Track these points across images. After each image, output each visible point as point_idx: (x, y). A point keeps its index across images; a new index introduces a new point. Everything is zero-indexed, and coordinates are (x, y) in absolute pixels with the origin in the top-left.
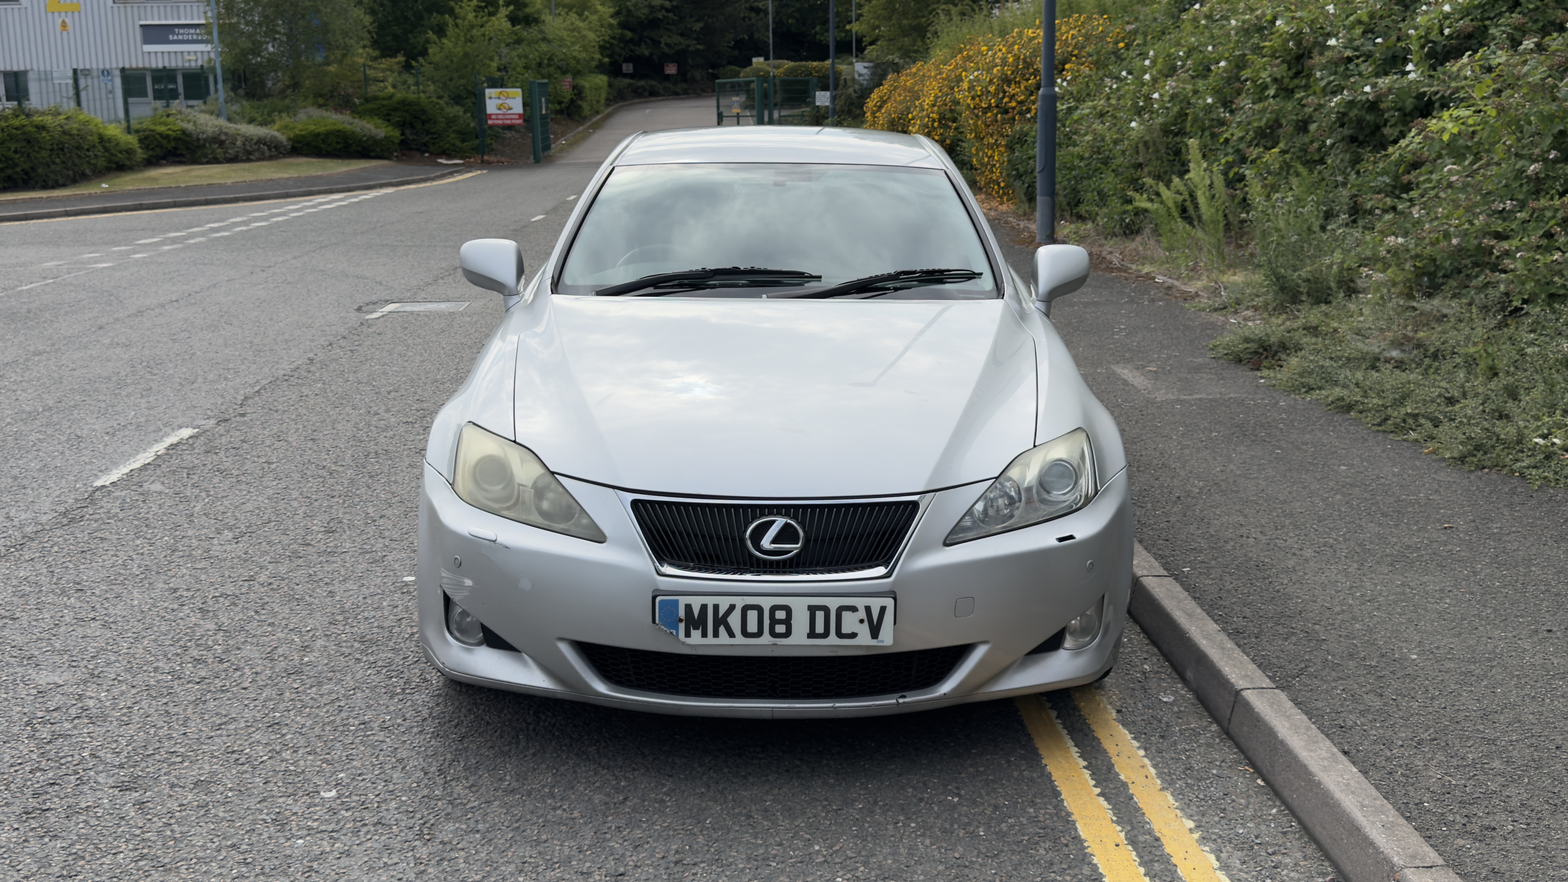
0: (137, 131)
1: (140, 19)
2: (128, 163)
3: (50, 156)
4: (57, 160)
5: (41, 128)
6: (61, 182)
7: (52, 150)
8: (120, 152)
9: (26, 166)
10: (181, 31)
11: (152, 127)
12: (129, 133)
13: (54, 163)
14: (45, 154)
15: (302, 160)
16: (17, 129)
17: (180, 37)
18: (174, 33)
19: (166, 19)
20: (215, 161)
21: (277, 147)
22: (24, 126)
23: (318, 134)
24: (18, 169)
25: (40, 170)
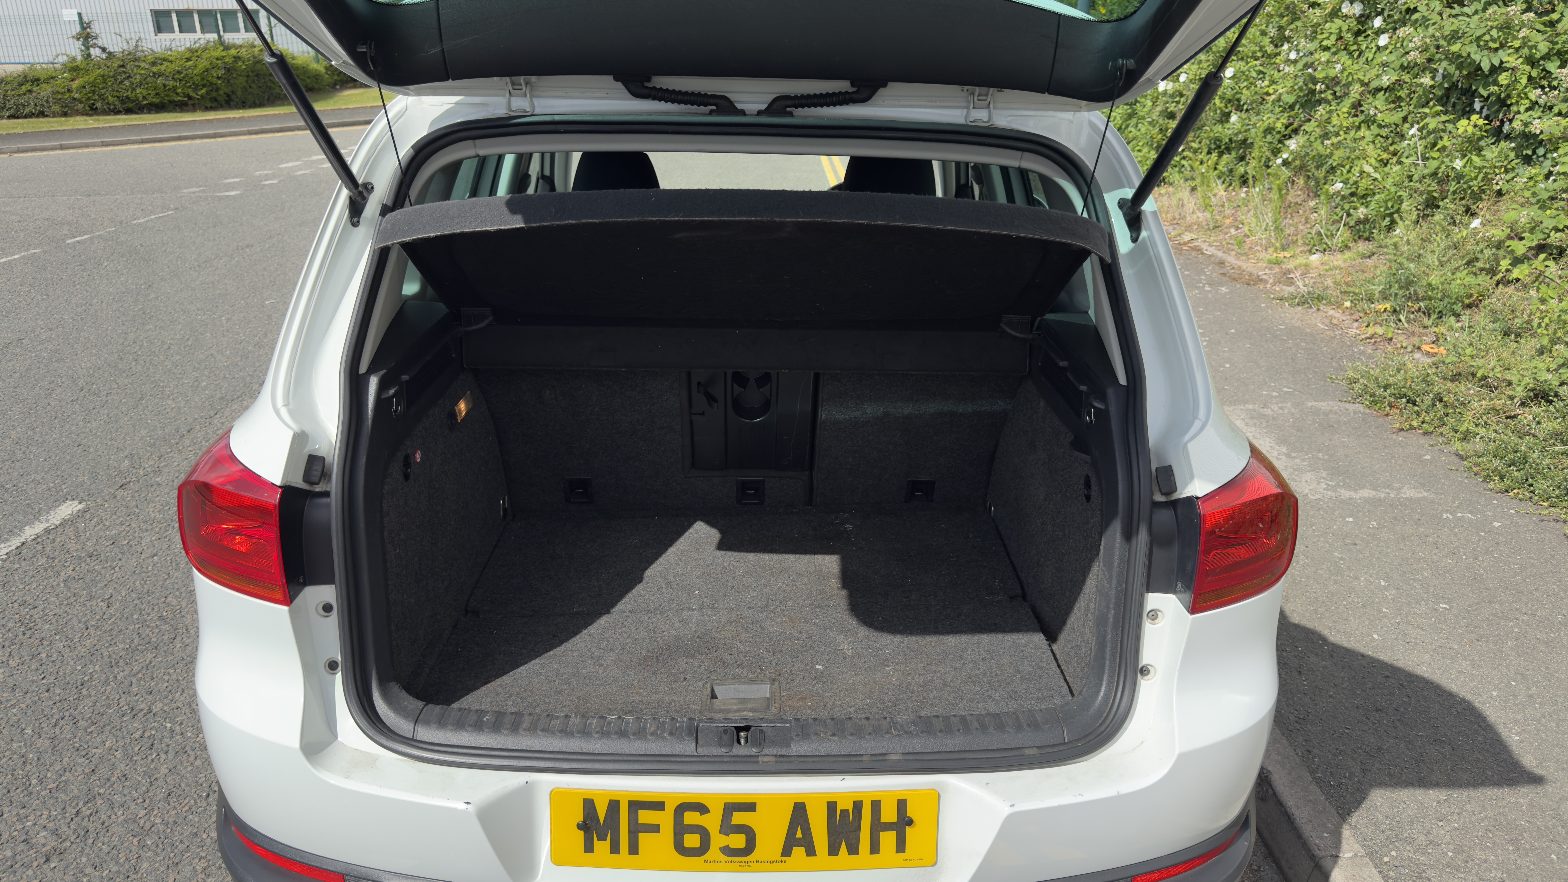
2: (317, 86)
3: (247, 81)
4: (253, 85)
5: (237, 58)
6: (258, 103)
7: (248, 76)
8: (309, 78)
9: (228, 90)
13: (250, 87)
14: (242, 80)
16: (217, 59)
22: (224, 57)
24: (221, 92)
25: (239, 93)
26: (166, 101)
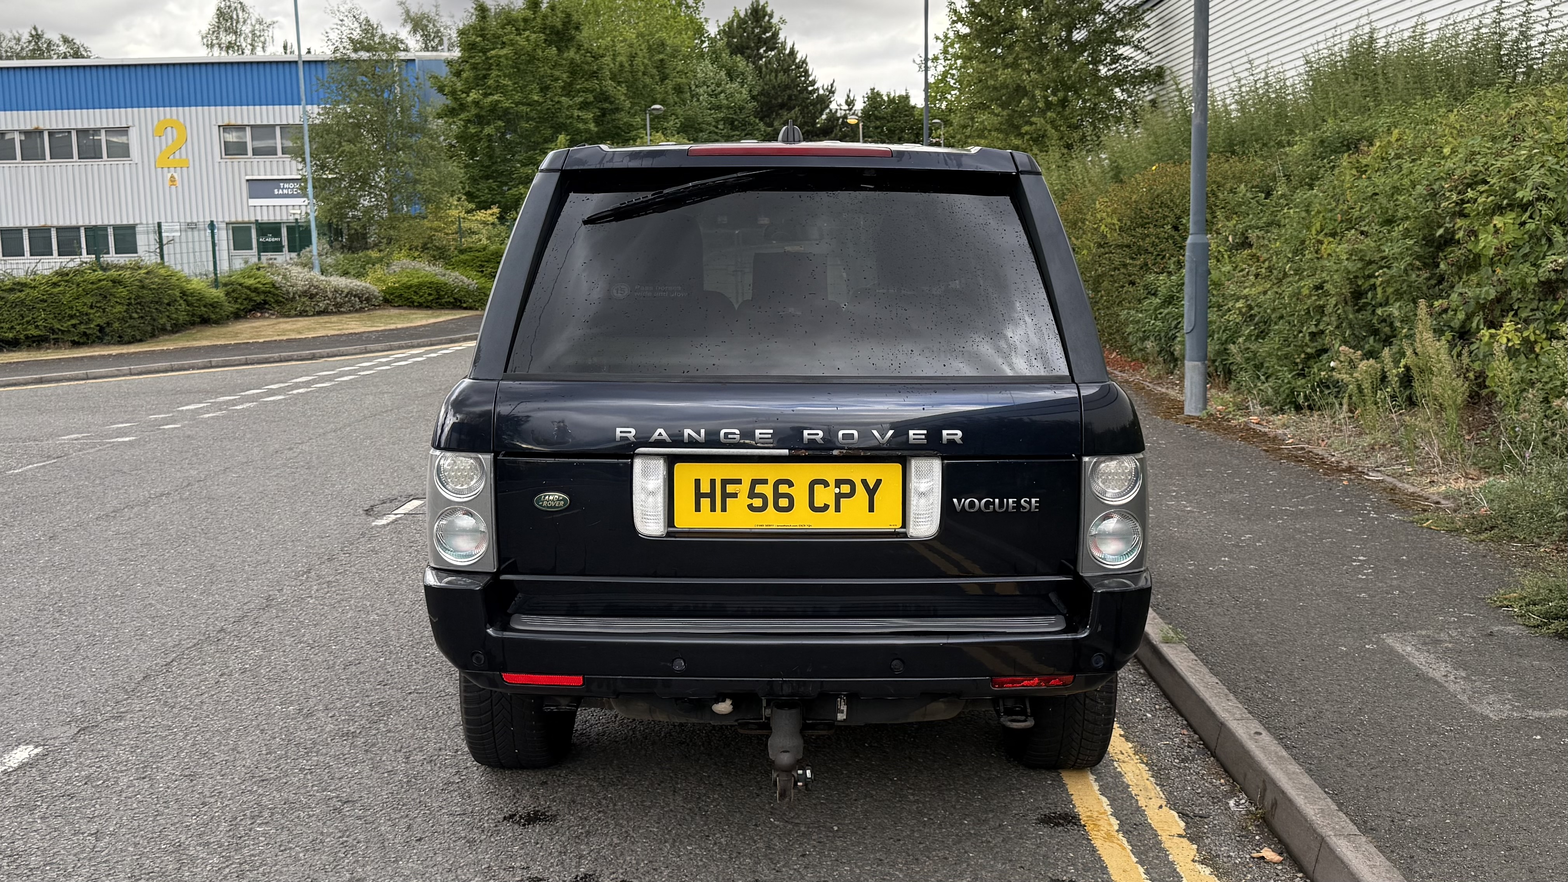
0: (225, 285)
1: (246, 175)
2: (213, 316)
3: (127, 311)
4: (135, 315)
5: (118, 282)
6: (138, 338)
7: (130, 304)
9: (102, 322)
10: (286, 186)
11: (242, 281)
12: (217, 287)
13: (131, 318)
14: (121, 309)
15: (394, 312)
16: (92, 283)
17: (285, 191)
18: (279, 188)
19: (272, 175)
20: (303, 314)
21: (368, 300)
22: (100, 280)
23: (411, 286)
24: (93, 325)
25: (116, 326)
26: (22, 336)
